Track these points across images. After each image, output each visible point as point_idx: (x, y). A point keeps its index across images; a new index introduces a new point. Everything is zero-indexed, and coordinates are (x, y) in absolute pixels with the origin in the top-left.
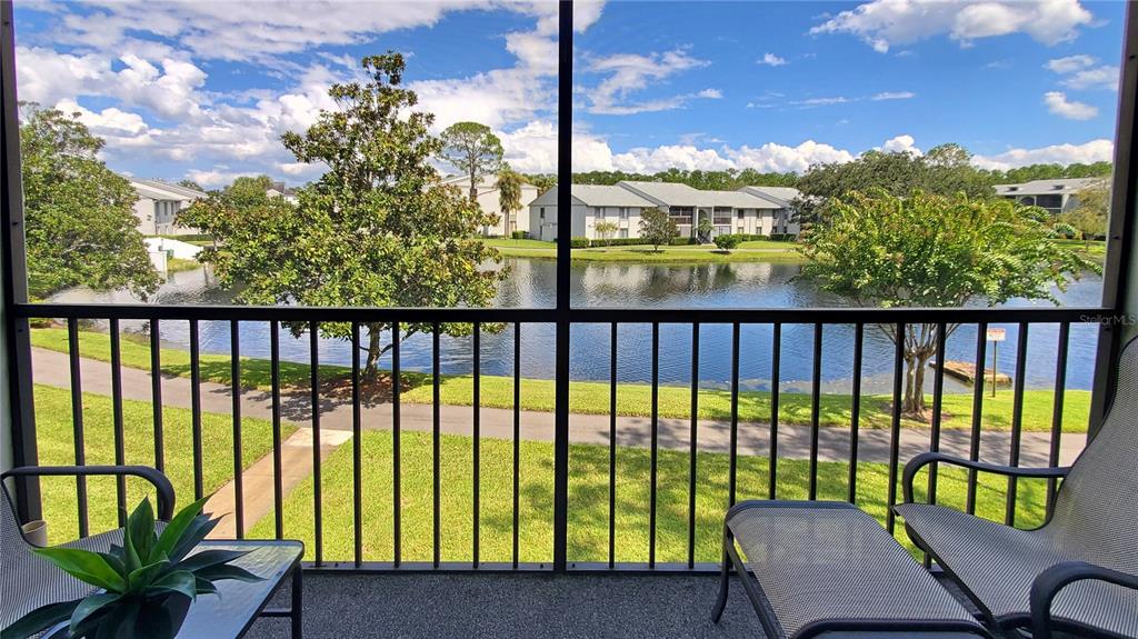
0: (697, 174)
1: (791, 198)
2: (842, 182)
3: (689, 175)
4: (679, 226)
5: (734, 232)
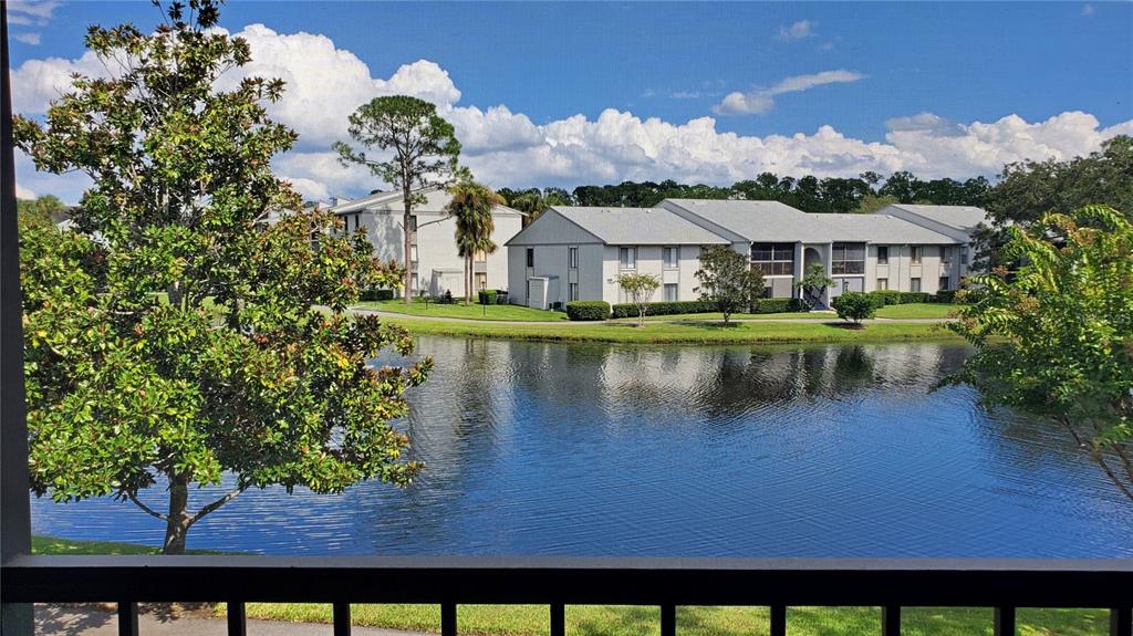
4: (769, 279)
5: (870, 288)
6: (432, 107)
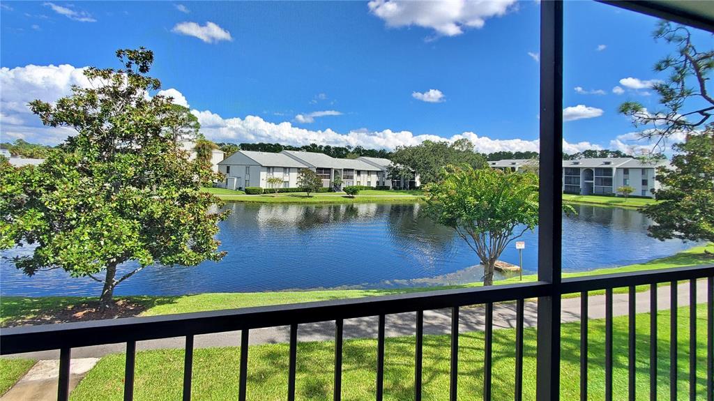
0: (328, 148)
3: (323, 148)
4: (322, 180)
5: (355, 184)
6: (188, 110)
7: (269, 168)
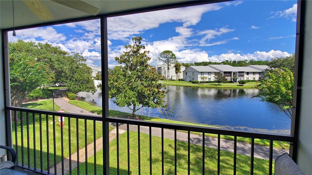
0: (234, 62)
1: (265, 69)
2: (284, 63)
3: (232, 62)
4: (226, 78)
5: (245, 79)
6: (172, 52)
7: (201, 73)
